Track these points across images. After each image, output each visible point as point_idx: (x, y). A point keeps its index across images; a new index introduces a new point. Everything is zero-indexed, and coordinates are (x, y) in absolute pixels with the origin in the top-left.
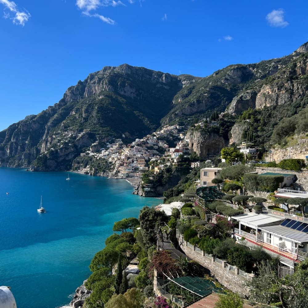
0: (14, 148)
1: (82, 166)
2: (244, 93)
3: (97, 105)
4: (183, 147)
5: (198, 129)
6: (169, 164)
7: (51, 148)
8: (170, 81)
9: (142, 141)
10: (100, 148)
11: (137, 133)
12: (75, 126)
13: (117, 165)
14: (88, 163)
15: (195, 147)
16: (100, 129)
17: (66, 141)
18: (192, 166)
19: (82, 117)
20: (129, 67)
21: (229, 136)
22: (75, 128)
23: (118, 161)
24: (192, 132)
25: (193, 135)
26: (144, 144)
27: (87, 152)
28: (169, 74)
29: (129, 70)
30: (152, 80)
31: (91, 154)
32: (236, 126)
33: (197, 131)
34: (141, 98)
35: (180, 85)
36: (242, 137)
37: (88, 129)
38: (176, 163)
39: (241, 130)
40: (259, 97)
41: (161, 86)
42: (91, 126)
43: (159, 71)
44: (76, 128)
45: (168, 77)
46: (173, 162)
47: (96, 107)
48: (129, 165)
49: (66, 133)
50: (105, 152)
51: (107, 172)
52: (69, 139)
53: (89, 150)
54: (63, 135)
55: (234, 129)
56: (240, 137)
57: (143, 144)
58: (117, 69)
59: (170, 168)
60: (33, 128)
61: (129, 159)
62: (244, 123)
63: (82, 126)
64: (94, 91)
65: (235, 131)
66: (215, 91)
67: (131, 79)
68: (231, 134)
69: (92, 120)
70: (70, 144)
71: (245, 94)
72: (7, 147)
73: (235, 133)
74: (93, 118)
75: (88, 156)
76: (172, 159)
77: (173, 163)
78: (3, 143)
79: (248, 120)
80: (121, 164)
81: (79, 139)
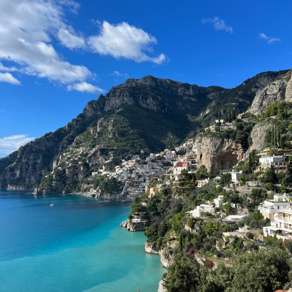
0: (24, 169)
1: (92, 187)
2: (270, 85)
3: (113, 118)
4: (189, 159)
5: (208, 134)
6: (168, 183)
7: (59, 168)
8: (198, 93)
9: (157, 156)
10: (114, 166)
11: (158, 148)
12: (88, 142)
13: (126, 185)
14: (99, 183)
15: (204, 159)
16: (115, 145)
17: (76, 159)
18: (199, 186)
19: (97, 131)
20: (153, 79)
21: (249, 142)
22: (87, 144)
23: (127, 180)
24: (200, 138)
25: (201, 142)
26: (160, 160)
27: (100, 170)
28: (196, 86)
29: (154, 82)
30: (179, 93)
31: (104, 173)
32: (257, 126)
33: (206, 137)
34: (166, 111)
35: (209, 97)
36: (265, 141)
37: (101, 144)
38: (177, 181)
39: (264, 131)
40: (290, 86)
41: (188, 98)
42: (106, 141)
43: (186, 83)
44: (89, 144)
45: (196, 89)
46: (174, 180)
47: (112, 121)
48: (139, 184)
49: (78, 150)
50: (119, 170)
51: (115, 194)
52: (79, 156)
53: (102, 168)
54: (74, 152)
55: (255, 131)
56: (263, 141)
57: (158, 159)
58: (140, 81)
59: (169, 189)
60: (46, 146)
61: (141, 177)
62: (268, 121)
63: (96, 142)
64: (115, 105)
65: (256, 133)
66: (244, 100)
67: (156, 92)
68: (251, 139)
69: (107, 134)
70: (79, 162)
71: (271, 87)
72: (17, 168)
73: (255, 137)
74: (108, 133)
75: (100, 175)
76: (173, 176)
77: (174, 182)
78: (14, 163)
79: (274, 117)
80: (130, 183)
81: (91, 156)
